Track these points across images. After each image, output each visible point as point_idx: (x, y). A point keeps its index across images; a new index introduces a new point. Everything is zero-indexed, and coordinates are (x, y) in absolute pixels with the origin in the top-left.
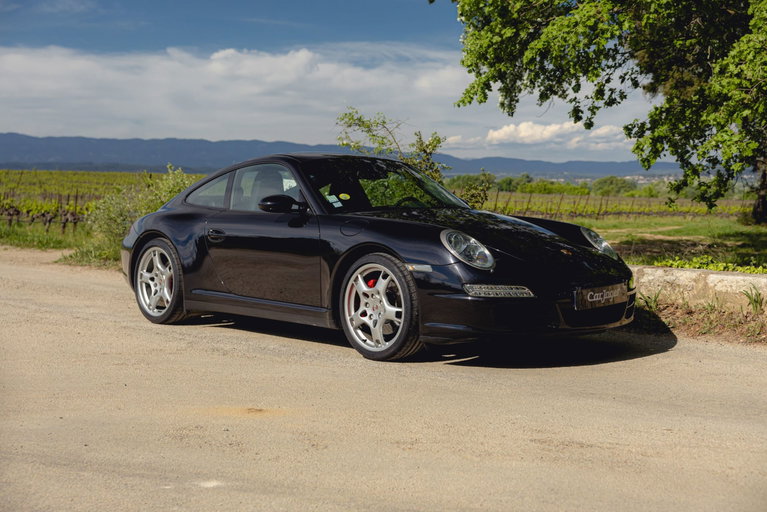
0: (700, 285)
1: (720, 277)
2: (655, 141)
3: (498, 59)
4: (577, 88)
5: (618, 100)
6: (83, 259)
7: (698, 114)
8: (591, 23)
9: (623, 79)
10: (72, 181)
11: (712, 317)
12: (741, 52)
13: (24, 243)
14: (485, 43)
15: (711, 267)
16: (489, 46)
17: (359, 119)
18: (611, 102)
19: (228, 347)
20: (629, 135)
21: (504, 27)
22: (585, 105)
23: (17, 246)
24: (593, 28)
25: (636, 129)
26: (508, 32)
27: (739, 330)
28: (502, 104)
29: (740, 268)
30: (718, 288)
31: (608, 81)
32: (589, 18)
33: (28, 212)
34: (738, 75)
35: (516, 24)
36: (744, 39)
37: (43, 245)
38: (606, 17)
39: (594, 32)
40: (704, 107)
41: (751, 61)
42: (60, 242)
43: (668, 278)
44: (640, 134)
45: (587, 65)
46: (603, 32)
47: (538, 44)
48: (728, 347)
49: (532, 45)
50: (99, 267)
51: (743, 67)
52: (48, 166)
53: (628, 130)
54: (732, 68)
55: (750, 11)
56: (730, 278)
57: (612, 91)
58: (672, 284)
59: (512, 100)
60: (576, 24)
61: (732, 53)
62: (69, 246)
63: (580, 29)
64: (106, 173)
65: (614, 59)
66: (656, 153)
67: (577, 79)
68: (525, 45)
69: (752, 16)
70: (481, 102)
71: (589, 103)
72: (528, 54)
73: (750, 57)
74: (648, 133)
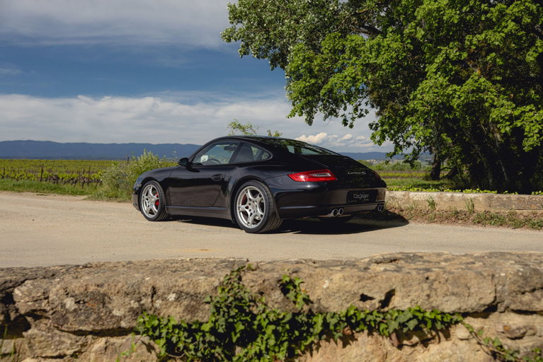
0: (406, 198)
1: (415, 193)
2: (383, 131)
3: (308, 94)
4: (345, 109)
5: (365, 114)
6: (99, 197)
7: (403, 119)
8: (353, 75)
9: (367, 104)
10: (81, 165)
11: (412, 212)
12: (423, 88)
13: (64, 192)
14: (303, 86)
15: (411, 190)
16: (304, 88)
17: (239, 125)
18: (361, 116)
19: (183, 229)
20: (371, 128)
21: (311, 79)
22: (349, 117)
23: (61, 194)
24: (354, 78)
25: (374, 126)
26: (313, 81)
27: (424, 218)
28: (306, 120)
29: (424, 190)
30: (415, 199)
31: (360, 105)
32: (352, 73)
33: (63, 179)
34: (422, 99)
35: (316, 77)
36: (424, 82)
37: (74, 193)
38: (359, 73)
39: (354, 80)
40: (405, 116)
41: (428, 92)
42: (82, 192)
43: (391, 195)
44: (376, 129)
45: (350, 97)
46: (359, 80)
47: (327, 86)
48: (420, 225)
49: (325, 87)
50: (108, 201)
51: (424, 95)
52: (67, 158)
53: (371, 126)
54: (419, 96)
55: (426, 70)
56: (420, 193)
57: (362, 110)
58: (393, 198)
59: (311, 117)
60: (346, 77)
61: (419, 88)
62: (87, 194)
63: (348, 79)
64: (99, 161)
65: (362, 94)
66: (383, 138)
67: (345, 104)
68: (320, 88)
69: (428, 72)
70: (300, 116)
71: (351, 116)
72: (323, 91)
73: (427, 90)
74: (379, 129)
